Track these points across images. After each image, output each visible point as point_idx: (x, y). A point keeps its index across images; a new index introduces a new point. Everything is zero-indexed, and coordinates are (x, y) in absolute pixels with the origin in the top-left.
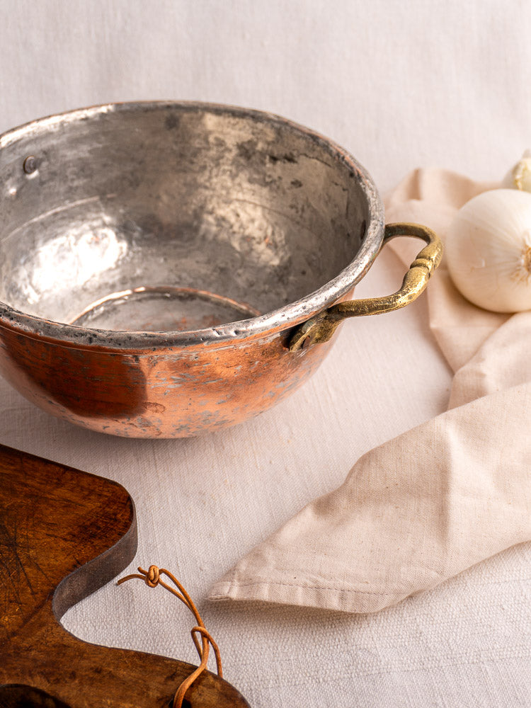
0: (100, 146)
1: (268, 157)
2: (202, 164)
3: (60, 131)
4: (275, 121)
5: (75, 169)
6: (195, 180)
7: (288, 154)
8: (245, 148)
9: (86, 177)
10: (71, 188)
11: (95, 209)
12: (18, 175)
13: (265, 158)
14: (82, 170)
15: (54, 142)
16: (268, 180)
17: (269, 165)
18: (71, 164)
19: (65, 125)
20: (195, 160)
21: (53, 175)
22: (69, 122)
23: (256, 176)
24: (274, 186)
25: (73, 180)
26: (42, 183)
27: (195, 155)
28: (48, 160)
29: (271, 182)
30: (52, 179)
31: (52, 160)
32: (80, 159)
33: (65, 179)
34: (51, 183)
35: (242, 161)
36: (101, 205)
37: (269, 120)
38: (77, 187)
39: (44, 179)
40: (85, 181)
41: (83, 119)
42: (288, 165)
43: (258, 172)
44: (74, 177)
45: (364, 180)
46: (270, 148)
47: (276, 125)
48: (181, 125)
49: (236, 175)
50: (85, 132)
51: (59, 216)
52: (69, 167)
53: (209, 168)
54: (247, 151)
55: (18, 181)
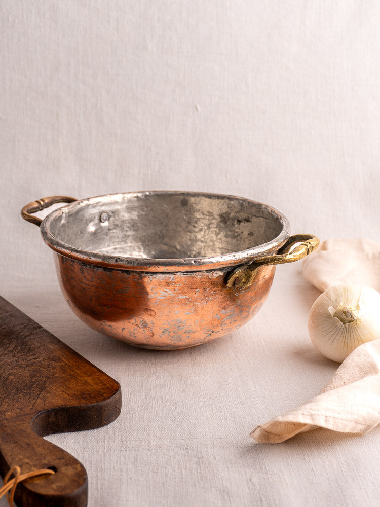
0: (144, 213)
1: (236, 221)
2: (200, 228)
3: (122, 202)
4: (240, 200)
5: (129, 225)
6: (196, 237)
7: (247, 217)
8: (224, 217)
9: (134, 230)
10: (125, 235)
11: (138, 250)
12: (97, 221)
13: (234, 222)
14: (133, 226)
15: (118, 207)
16: (236, 234)
17: (236, 226)
18: (127, 222)
19: (125, 199)
20: (196, 225)
21: (116, 226)
22: (127, 198)
23: (229, 233)
24: (239, 238)
25: (127, 231)
26: (110, 229)
27: (196, 222)
28: (115, 217)
29: (237, 236)
30: (114, 228)
31: (117, 218)
32: (132, 219)
33: (122, 230)
34: (114, 231)
35: (222, 225)
36: (142, 248)
37: (237, 199)
38: (129, 236)
39: (111, 228)
40: (134, 233)
41: (135, 197)
42: (247, 224)
43: (231, 231)
44: (128, 229)
45: (282, 219)
46: (237, 215)
47: (241, 202)
48: (190, 204)
49: (219, 234)
50: (136, 204)
51: (117, 251)
52: (126, 223)
53: (204, 230)
54: (225, 219)
55: (96, 224)
